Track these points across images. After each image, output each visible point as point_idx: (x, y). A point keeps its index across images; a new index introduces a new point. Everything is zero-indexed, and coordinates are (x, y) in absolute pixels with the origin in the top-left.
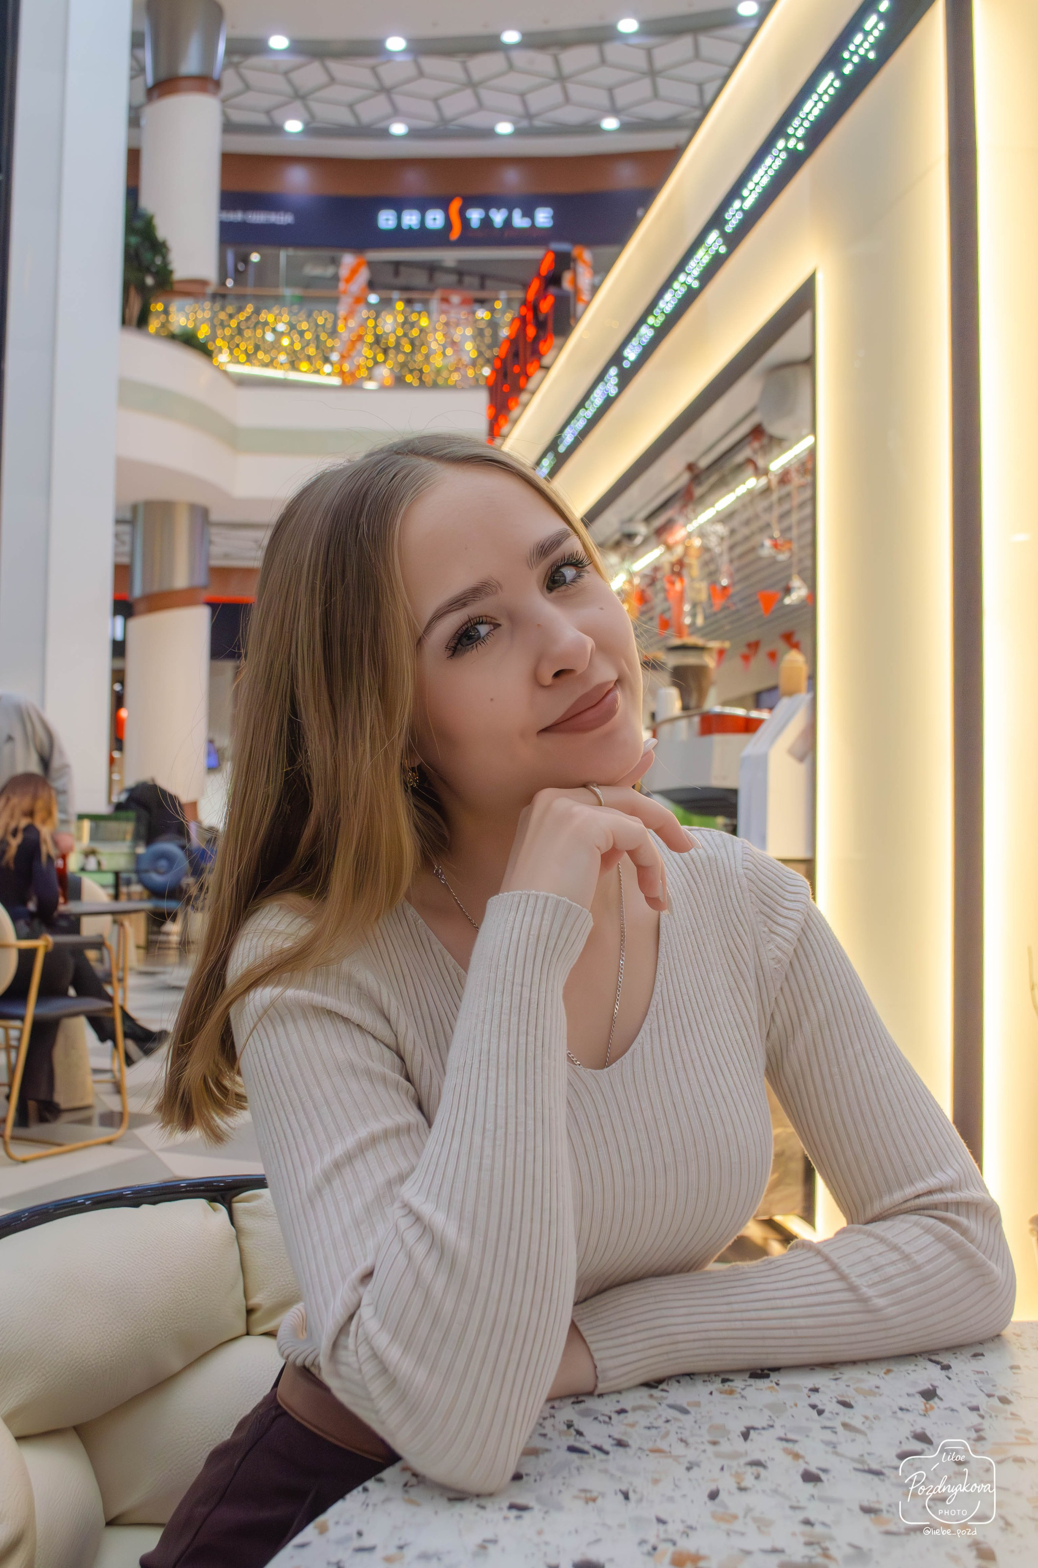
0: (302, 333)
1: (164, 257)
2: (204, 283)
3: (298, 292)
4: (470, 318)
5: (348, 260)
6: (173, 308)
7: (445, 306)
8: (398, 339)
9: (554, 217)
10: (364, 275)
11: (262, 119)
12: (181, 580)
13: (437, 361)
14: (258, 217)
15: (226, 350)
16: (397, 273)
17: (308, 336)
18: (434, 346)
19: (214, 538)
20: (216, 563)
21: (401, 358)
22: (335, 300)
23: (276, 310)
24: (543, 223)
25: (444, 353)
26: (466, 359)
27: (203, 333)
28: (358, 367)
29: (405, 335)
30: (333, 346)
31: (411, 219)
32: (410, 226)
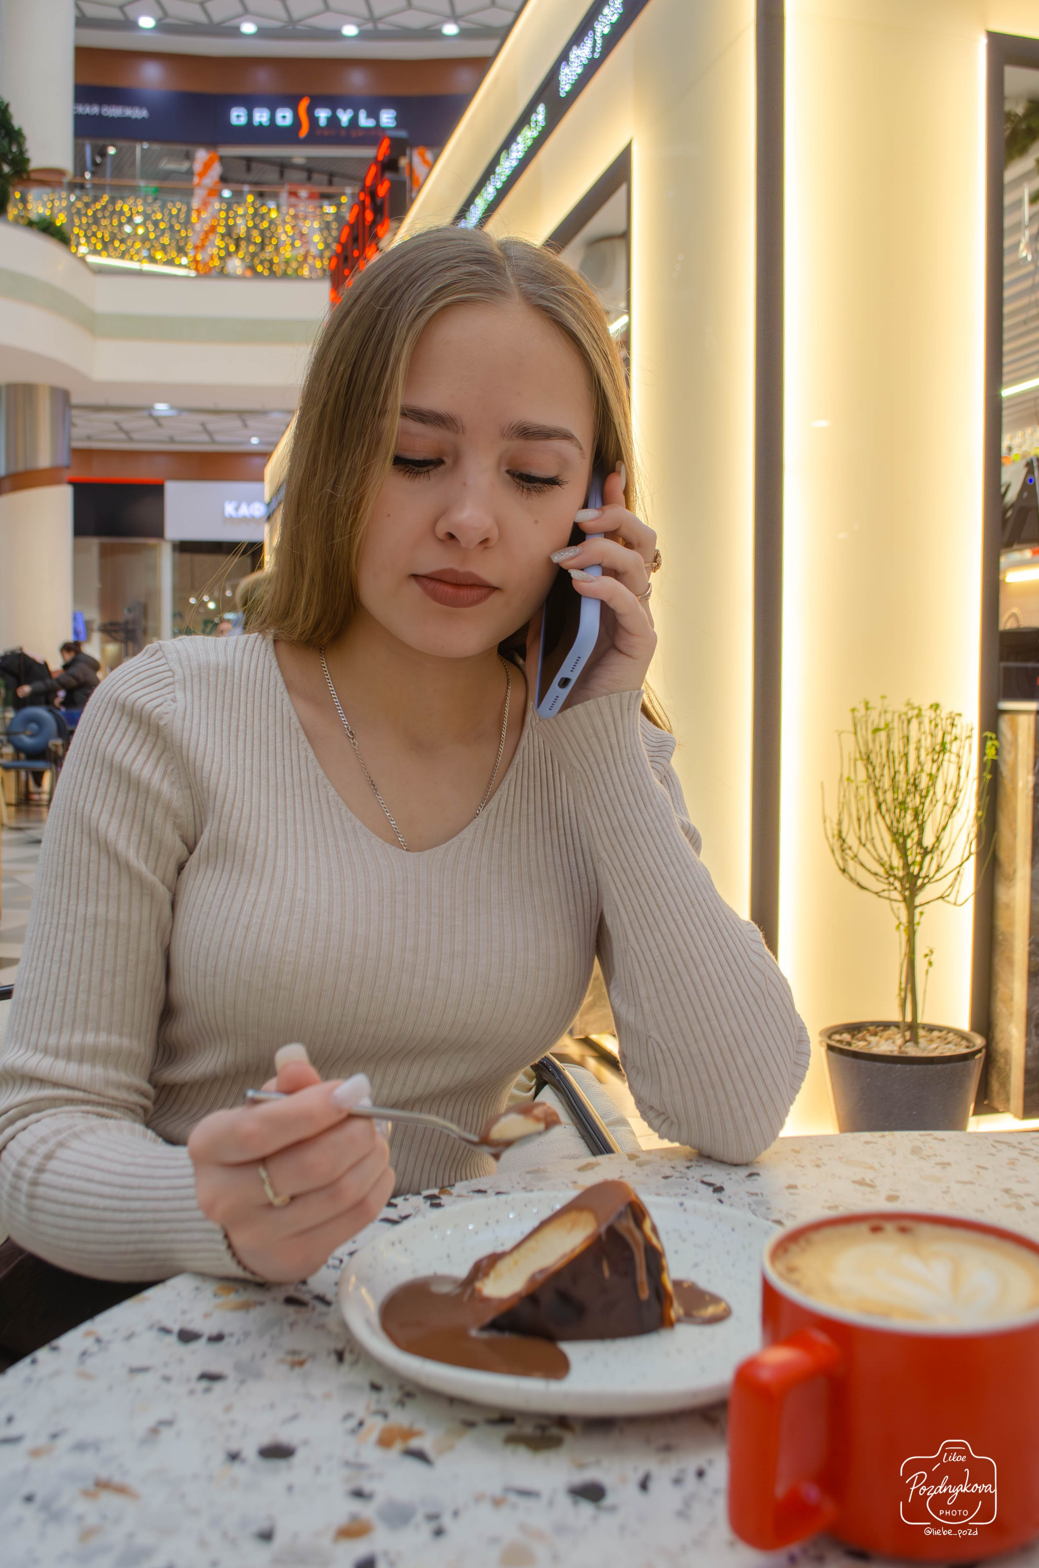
0: (156, 223)
1: (20, 145)
2: (60, 172)
3: (153, 185)
4: (318, 212)
5: (202, 155)
6: (30, 197)
7: (293, 200)
8: (248, 229)
9: (397, 118)
10: (216, 170)
11: (116, 14)
12: (44, 460)
13: (287, 252)
14: (114, 111)
15: (83, 240)
16: (249, 169)
17: (162, 226)
18: (283, 237)
19: (76, 420)
20: (76, 444)
21: (252, 249)
22: (188, 193)
23: (131, 201)
24: (388, 123)
25: (292, 245)
26: (313, 251)
27: (61, 220)
28: (212, 257)
29: (256, 226)
30: (187, 237)
31: (261, 117)
32: (260, 122)
